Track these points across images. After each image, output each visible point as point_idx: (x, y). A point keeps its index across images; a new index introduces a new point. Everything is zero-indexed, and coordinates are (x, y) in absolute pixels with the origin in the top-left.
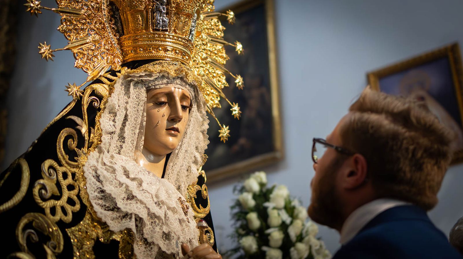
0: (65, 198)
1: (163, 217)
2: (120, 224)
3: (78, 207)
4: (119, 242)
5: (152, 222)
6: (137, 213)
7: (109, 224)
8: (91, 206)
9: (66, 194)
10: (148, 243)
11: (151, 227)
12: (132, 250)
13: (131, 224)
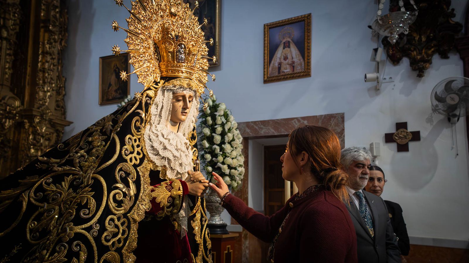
0: (136, 152)
1: (179, 157)
2: (160, 162)
3: (141, 156)
4: (160, 171)
5: (174, 159)
6: (169, 157)
7: (156, 162)
8: (148, 155)
9: (136, 149)
10: (172, 169)
11: (174, 161)
12: (166, 173)
13: (166, 163)
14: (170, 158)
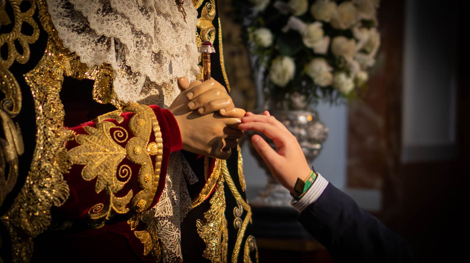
0: (19, 26)
1: (152, 33)
2: (94, 52)
3: (36, 35)
5: (137, 42)
6: (118, 37)
7: (79, 54)
8: (56, 33)
9: (21, 17)
10: (131, 71)
11: (136, 49)
12: (111, 86)
14: (123, 41)
